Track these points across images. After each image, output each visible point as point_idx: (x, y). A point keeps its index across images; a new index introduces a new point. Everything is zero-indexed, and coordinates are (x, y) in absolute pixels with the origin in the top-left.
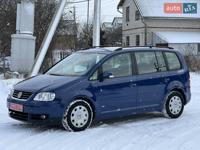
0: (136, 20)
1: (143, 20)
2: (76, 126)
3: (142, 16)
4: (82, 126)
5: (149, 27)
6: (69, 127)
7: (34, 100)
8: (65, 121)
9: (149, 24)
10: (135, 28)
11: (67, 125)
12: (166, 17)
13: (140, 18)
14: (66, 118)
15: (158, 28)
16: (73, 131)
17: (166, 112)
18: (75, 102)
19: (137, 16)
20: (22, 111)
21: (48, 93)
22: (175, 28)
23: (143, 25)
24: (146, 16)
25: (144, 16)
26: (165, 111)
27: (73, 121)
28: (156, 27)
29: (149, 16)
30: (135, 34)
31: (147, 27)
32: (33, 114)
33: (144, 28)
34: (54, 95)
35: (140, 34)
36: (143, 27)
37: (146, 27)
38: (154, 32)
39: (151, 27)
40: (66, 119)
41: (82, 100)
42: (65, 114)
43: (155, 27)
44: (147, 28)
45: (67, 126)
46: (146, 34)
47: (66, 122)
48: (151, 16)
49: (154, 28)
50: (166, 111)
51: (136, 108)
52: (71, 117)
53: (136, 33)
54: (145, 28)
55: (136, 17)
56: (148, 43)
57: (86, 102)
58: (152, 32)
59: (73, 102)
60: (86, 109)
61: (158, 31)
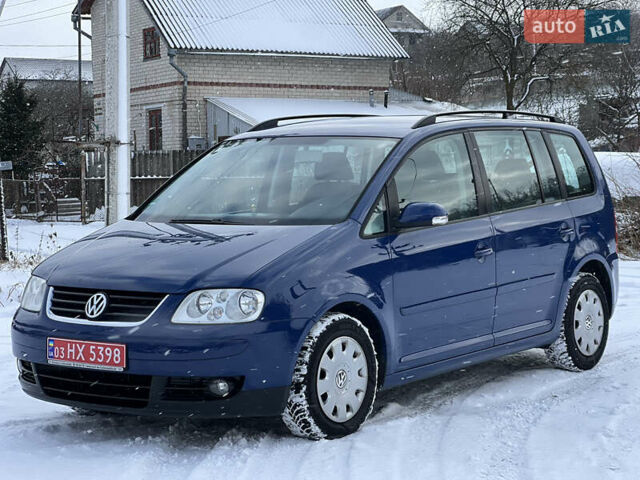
0: (146, 58)
1: (175, 60)
2: (333, 418)
3: (173, 46)
4: (349, 415)
5: (195, 83)
6: (311, 420)
7: (174, 320)
8: (300, 399)
9: (195, 73)
10: (144, 85)
11: (307, 412)
12: (248, 51)
13: (164, 51)
14: (304, 388)
15: (223, 84)
16: (326, 438)
17: (565, 349)
18: (328, 321)
19: (148, 46)
20: (120, 369)
21: (231, 292)
22: (275, 86)
23: (175, 76)
24: (184, 47)
25: (178, 46)
26: (561, 346)
27: (325, 397)
28: (217, 84)
29: (194, 47)
30: (144, 108)
31: (189, 83)
32: (169, 378)
33: (176, 87)
34: (260, 297)
35: (162, 105)
36: (175, 83)
37: (184, 84)
38: (212, 99)
39: (201, 84)
40: (302, 393)
41: (347, 316)
42: (298, 370)
43: (212, 84)
44: (188, 87)
45: (305, 421)
46: (185, 106)
47: (305, 402)
48: (199, 47)
49: (210, 87)
50: (565, 344)
51: (491, 337)
52: (319, 381)
53: (148, 104)
54: (181, 86)
55: (145, 51)
56: (193, 137)
57: (359, 323)
58: (205, 100)
59: (319, 323)
60: (359, 350)
61: (221, 95)
